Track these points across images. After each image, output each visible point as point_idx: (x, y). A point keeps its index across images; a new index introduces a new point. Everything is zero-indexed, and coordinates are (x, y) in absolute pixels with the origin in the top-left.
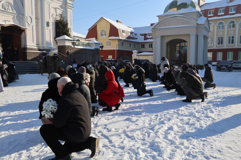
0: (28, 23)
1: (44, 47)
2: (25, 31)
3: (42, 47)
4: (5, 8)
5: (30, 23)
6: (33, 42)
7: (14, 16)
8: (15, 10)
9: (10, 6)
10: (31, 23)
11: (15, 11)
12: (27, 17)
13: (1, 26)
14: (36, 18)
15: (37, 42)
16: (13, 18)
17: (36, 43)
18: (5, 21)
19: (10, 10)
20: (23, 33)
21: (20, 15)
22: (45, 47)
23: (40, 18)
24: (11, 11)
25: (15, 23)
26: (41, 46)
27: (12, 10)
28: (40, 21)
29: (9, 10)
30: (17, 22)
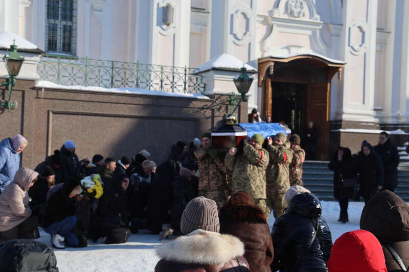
0: (352, 47)
1: (398, 117)
2: (340, 70)
3: (393, 117)
4: (292, 13)
5: (356, 47)
6: (364, 103)
7: (314, 32)
8: (318, 13)
9: (305, 5)
10: (361, 46)
11: (318, 17)
12: (350, 28)
13: (275, 63)
14: (380, 30)
15: (376, 103)
16: (312, 38)
17: (375, 105)
18: (288, 48)
19: (304, 15)
20: (334, 79)
21: (331, 26)
22: (402, 117)
23: (392, 27)
24: (307, 18)
25: (314, 50)
26: (390, 115)
27: (311, 16)
28: (392, 37)
29: (301, 15)
30: (322, 47)
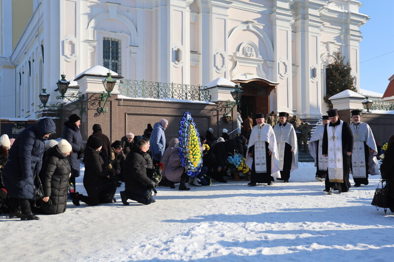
0: (280, 75)
1: (305, 115)
2: (276, 87)
3: (303, 115)
4: (246, 54)
5: (283, 75)
6: (288, 107)
7: (259, 66)
8: (261, 55)
9: (253, 50)
10: (285, 74)
11: (261, 57)
12: (279, 63)
13: (240, 83)
14: (293, 65)
16: (258, 69)
17: (293, 108)
18: (245, 75)
19: (253, 56)
20: (272, 93)
21: (268, 62)
22: (308, 115)
23: (299, 63)
24: (254, 58)
25: (259, 76)
26: (301, 114)
27: (257, 56)
28: (300, 69)
29: (251, 55)
30: (264, 74)
